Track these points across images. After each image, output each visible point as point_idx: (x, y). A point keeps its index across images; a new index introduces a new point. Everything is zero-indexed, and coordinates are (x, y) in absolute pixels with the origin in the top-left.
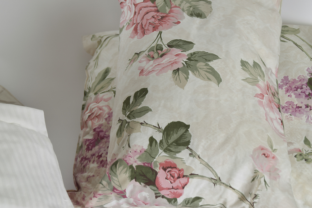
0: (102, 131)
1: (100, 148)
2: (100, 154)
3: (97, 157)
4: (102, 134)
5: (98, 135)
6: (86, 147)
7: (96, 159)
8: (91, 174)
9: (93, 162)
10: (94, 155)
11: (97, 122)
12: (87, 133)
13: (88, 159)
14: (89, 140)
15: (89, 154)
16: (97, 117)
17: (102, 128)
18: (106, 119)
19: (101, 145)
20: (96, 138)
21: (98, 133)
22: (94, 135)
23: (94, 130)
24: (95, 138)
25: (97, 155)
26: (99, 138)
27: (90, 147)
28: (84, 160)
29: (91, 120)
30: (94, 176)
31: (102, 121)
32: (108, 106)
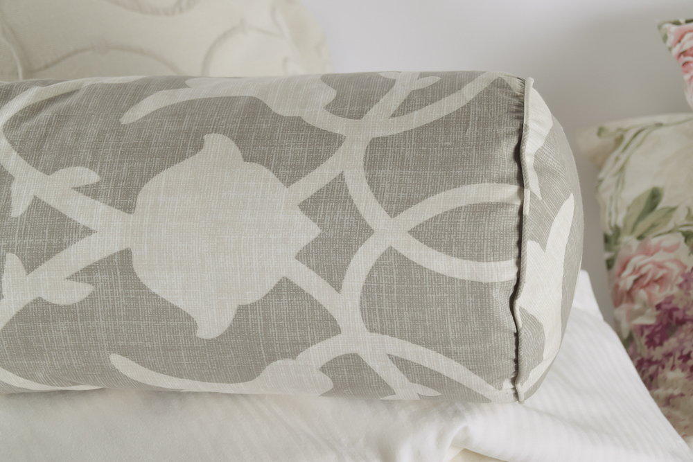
0: (676, 309)
1: (681, 342)
2: (685, 352)
3: (679, 358)
4: (676, 314)
5: (670, 316)
6: (644, 340)
7: (678, 362)
8: (676, 392)
9: (673, 368)
10: (669, 355)
11: (660, 291)
12: (640, 313)
13: (656, 362)
14: (648, 326)
15: (657, 353)
16: (656, 281)
17: (674, 302)
18: (680, 286)
19: (682, 336)
20: (665, 323)
21: (670, 313)
22: (658, 317)
23: (658, 307)
24: (661, 323)
25: (678, 354)
26: (673, 323)
27: (657, 340)
28: (646, 364)
29: (644, 287)
30: (682, 395)
31: (672, 289)
32: (677, 261)
